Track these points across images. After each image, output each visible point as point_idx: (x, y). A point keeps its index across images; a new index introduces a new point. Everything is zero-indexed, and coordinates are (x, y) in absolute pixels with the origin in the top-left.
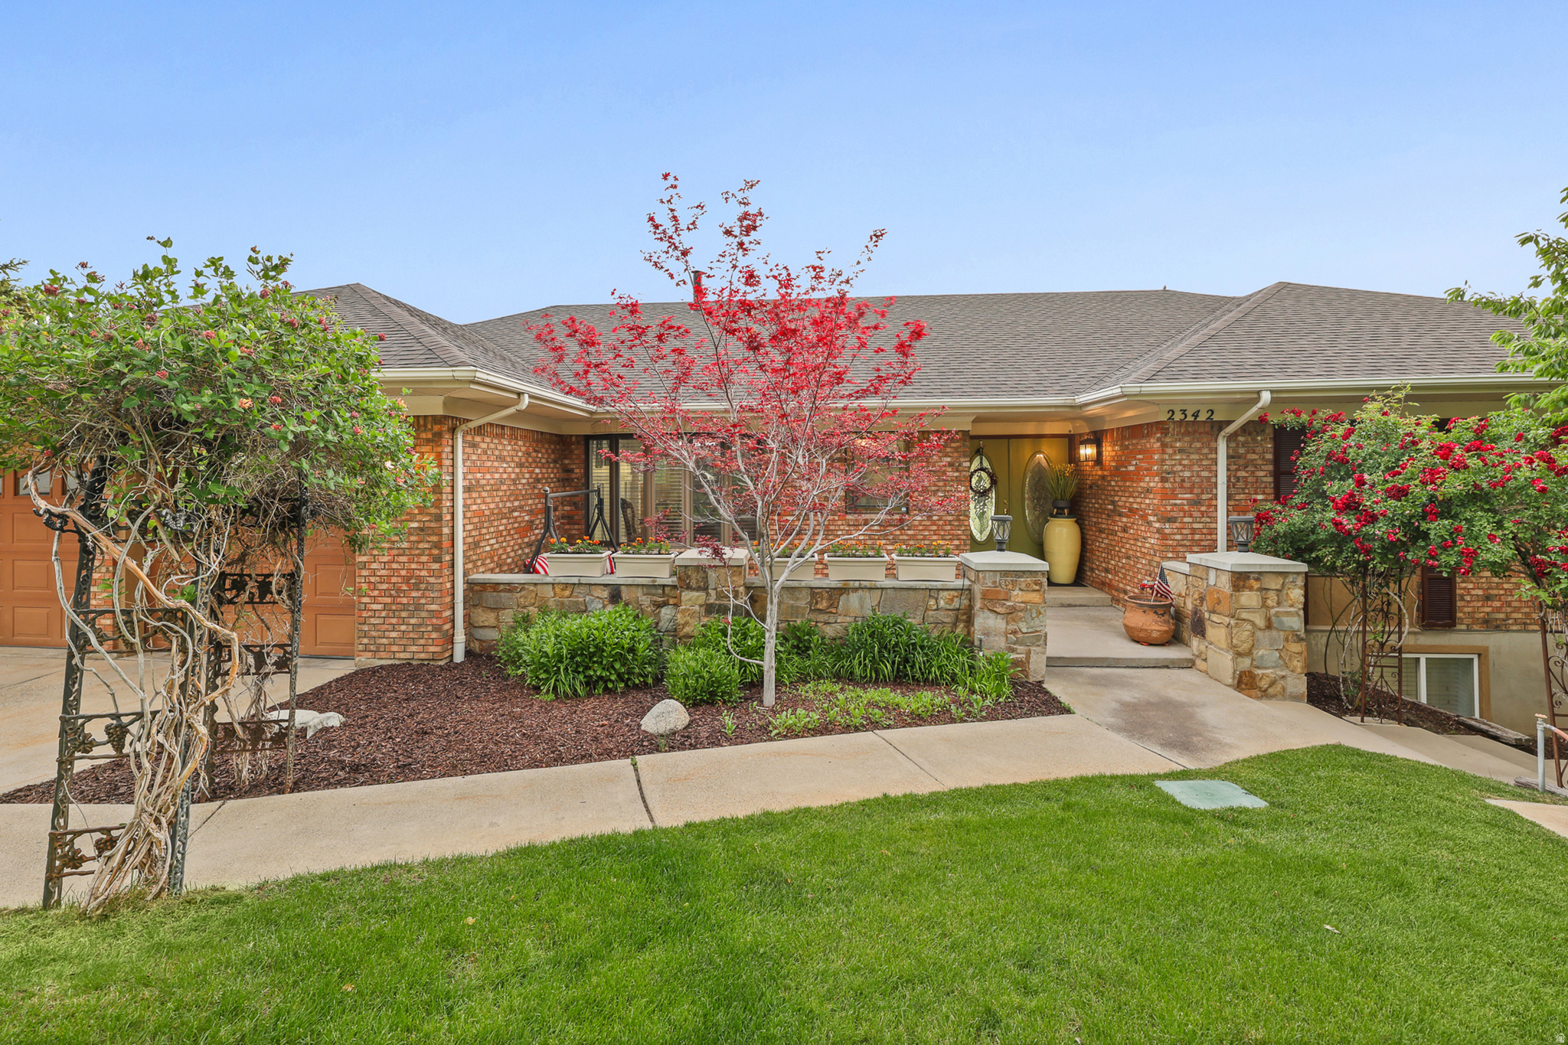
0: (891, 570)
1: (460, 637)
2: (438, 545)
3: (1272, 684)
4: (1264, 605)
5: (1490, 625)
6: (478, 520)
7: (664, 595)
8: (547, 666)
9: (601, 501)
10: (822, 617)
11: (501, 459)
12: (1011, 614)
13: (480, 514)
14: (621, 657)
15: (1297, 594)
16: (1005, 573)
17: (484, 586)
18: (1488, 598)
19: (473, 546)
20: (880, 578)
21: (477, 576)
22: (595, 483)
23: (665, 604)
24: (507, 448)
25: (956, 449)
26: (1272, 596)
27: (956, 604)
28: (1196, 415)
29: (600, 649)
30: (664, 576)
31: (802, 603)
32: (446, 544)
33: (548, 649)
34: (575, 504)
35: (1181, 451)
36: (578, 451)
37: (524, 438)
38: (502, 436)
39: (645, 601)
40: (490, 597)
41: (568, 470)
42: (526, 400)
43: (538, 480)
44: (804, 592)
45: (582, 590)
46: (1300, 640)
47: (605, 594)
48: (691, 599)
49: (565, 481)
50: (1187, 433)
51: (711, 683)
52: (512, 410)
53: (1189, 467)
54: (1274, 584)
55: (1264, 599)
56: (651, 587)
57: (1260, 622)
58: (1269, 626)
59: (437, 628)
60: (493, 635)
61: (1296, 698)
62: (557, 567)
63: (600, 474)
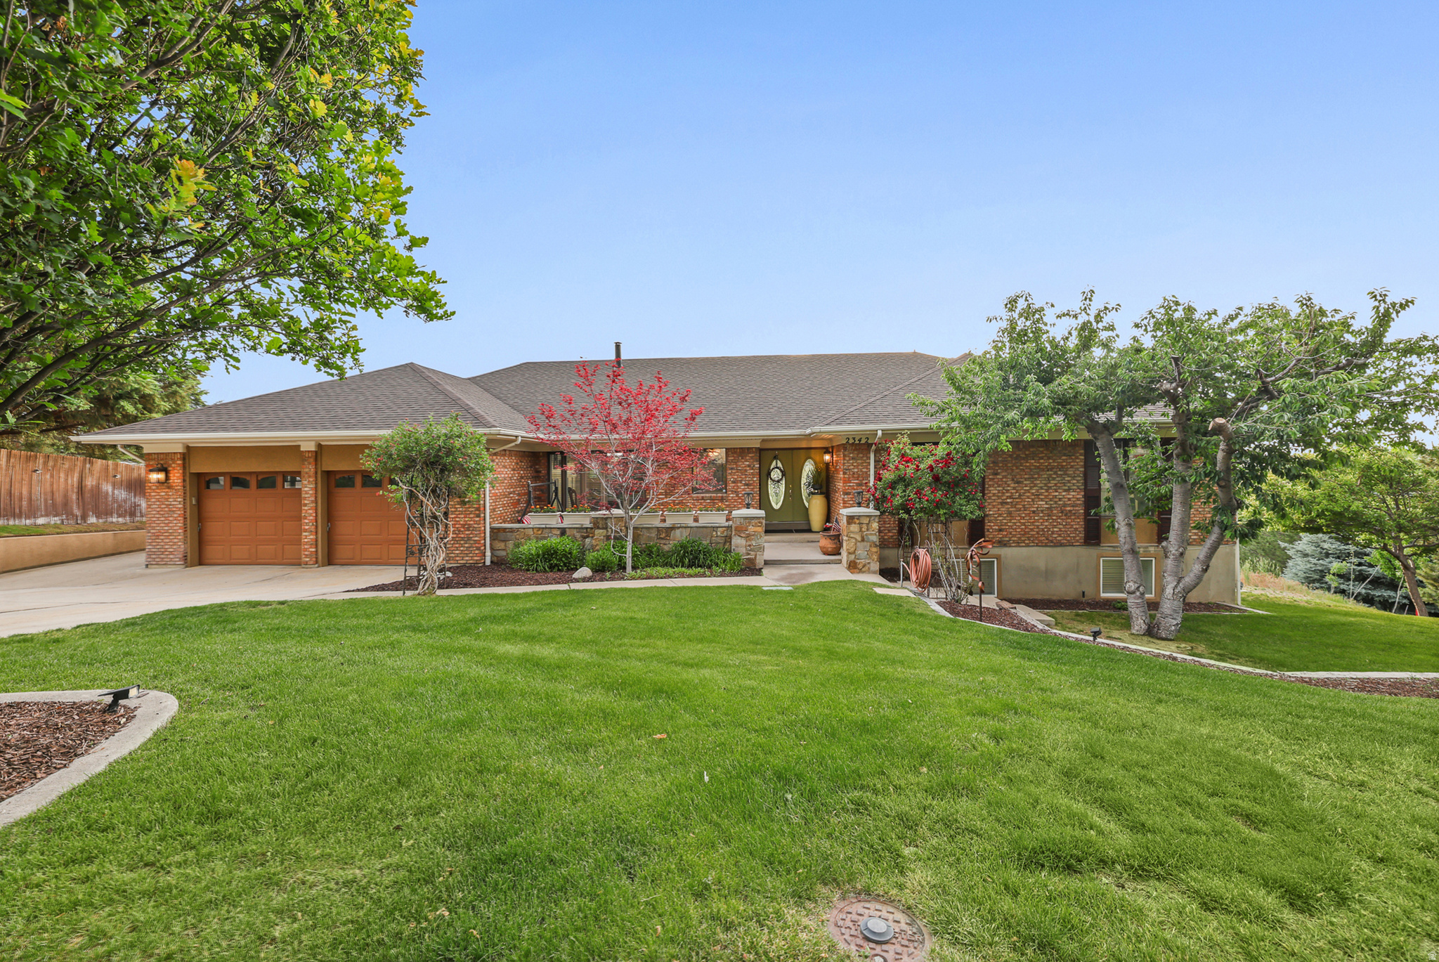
0: (696, 520)
1: (488, 553)
2: (478, 509)
3: (864, 566)
4: (861, 531)
5: (1002, 544)
6: (495, 498)
7: (586, 532)
8: (532, 559)
9: (556, 488)
10: (663, 542)
11: (505, 467)
12: (748, 537)
13: (495, 495)
14: (565, 556)
15: (875, 525)
16: (746, 518)
17: (499, 529)
18: (1000, 530)
19: (493, 510)
20: (691, 523)
21: (496, 525)
22: (553, 479)
23: (588, 537)
24: (507, 461)
25: (752, 458)
26: (865, 526)
27: (725, 534)
28: (860, 440)
29: (556, 552)
30: (587, 523)
31: (653, 535)
32: (482, 509)
33: (533, 552)
34: (542, 490)
35: (853, 458)
36: (543, 461)
37: (515, 455)
38: (505, 455)
39: (578, 535)
40: (502, 535)
41: (537, 472)
42: (520, 439)
43: (522, 478)
44: (655, 530)
45: (547, 531)
46: (876, 546)
47: (558, 533)
48: (599, 533)
49: (536, 478)
50: (856, 450)
51: (603, 562)
52: (513, 444)
53: (857, 467)
54: (866, 521)
55: (861, 528)
56: (580, 529)
57: (859, 538)
58: (863, 540)
59: (478, 549)
60: (503, 553)
61: (874, 572)
62: (534, 520)
63: (556, 472)
